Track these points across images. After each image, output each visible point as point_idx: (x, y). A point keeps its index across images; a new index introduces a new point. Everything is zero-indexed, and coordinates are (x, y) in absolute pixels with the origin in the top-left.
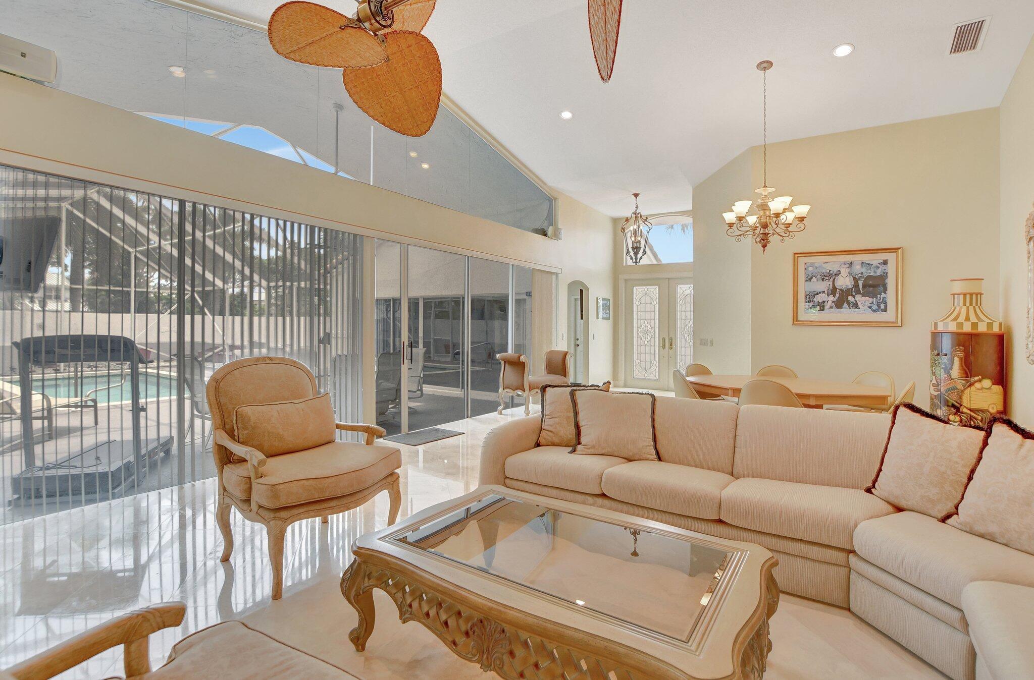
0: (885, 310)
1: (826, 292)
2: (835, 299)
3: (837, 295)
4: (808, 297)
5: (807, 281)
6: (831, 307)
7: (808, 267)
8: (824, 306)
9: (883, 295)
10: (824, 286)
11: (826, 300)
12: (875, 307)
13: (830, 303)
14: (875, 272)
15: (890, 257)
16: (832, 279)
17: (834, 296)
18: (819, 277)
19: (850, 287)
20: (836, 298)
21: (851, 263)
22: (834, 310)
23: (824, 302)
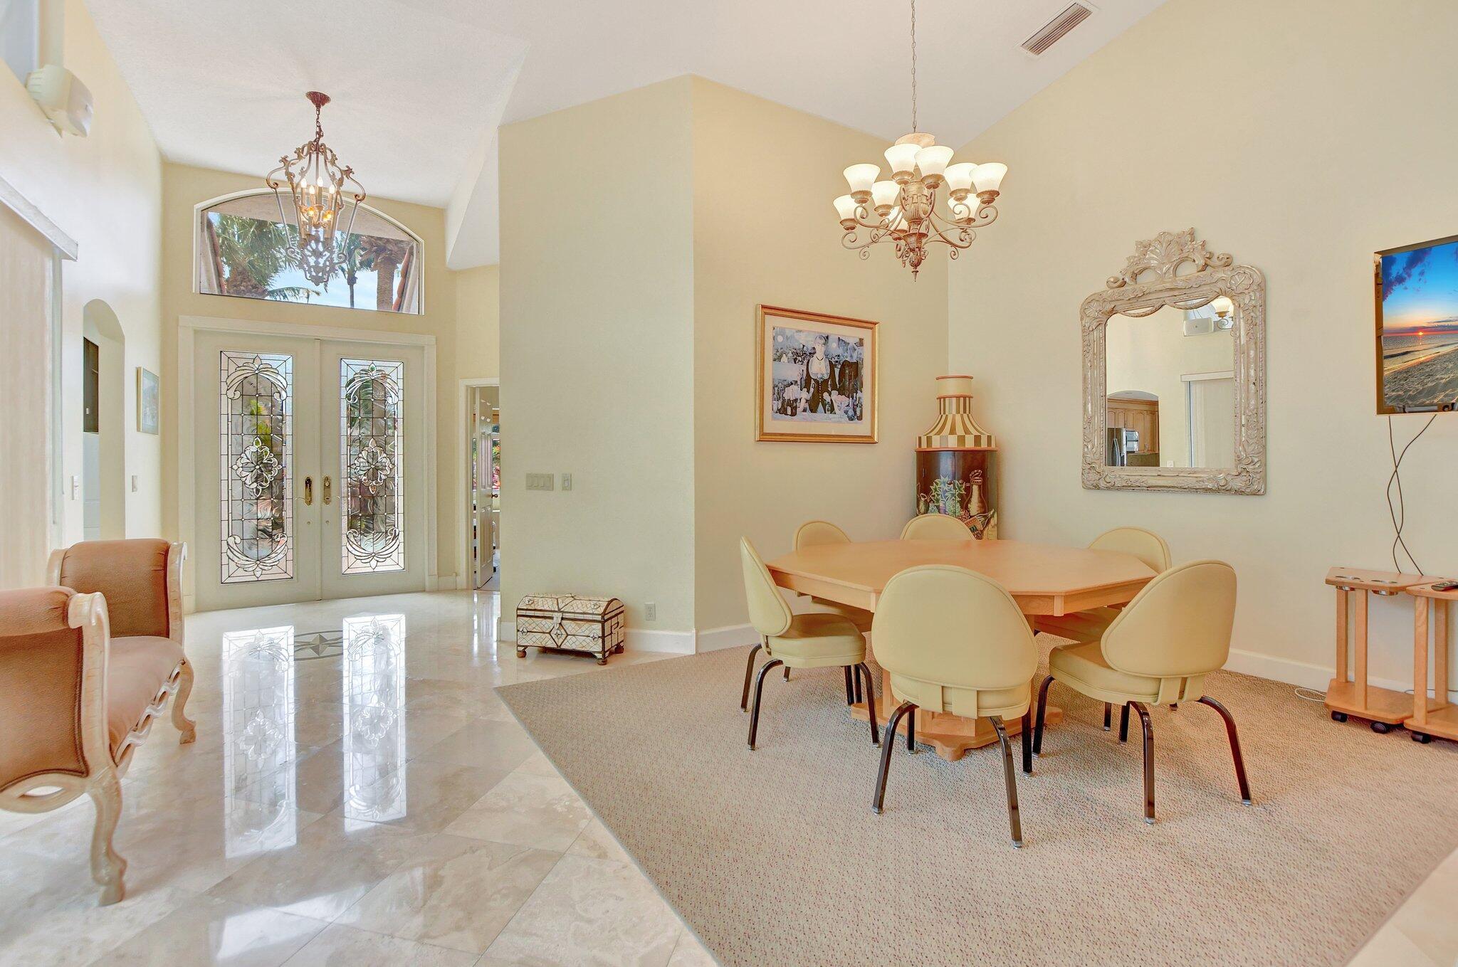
0: (860, 418)
1: (799, 383)
2: (808, 396)
3: (812, 390)
4: (776, 389)
5: (775, 360)
6: (805, 410)
7: (777, 334)
8: (796, 407)
9: (859, 394)
10: (794, 372)
11: (799, 397)
12: (851, 413)
13: (803, 401)
14: (851, 356)
15: (865, 334)
16: (805, 362)
17: (808, 391)
18: (790, 355)
19: (826, 377)
20: (811, 394)
21: (827, 337)
22: (808, 413)
23: (796, 400)
